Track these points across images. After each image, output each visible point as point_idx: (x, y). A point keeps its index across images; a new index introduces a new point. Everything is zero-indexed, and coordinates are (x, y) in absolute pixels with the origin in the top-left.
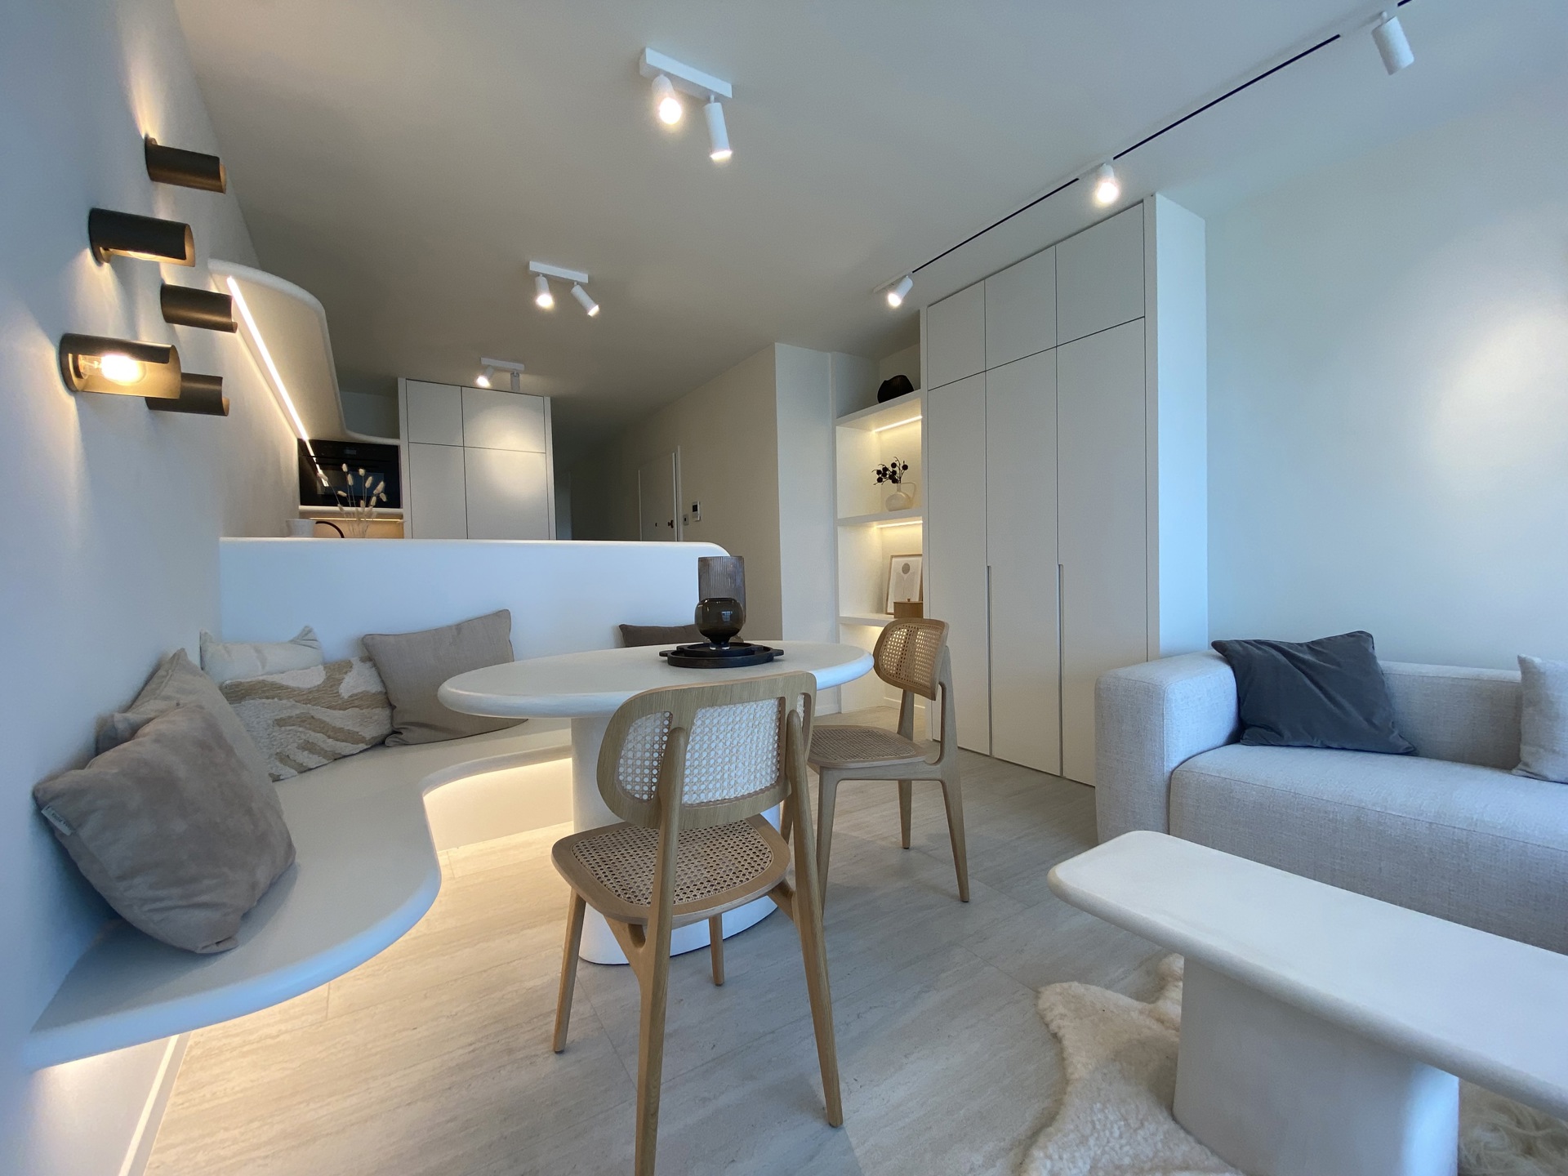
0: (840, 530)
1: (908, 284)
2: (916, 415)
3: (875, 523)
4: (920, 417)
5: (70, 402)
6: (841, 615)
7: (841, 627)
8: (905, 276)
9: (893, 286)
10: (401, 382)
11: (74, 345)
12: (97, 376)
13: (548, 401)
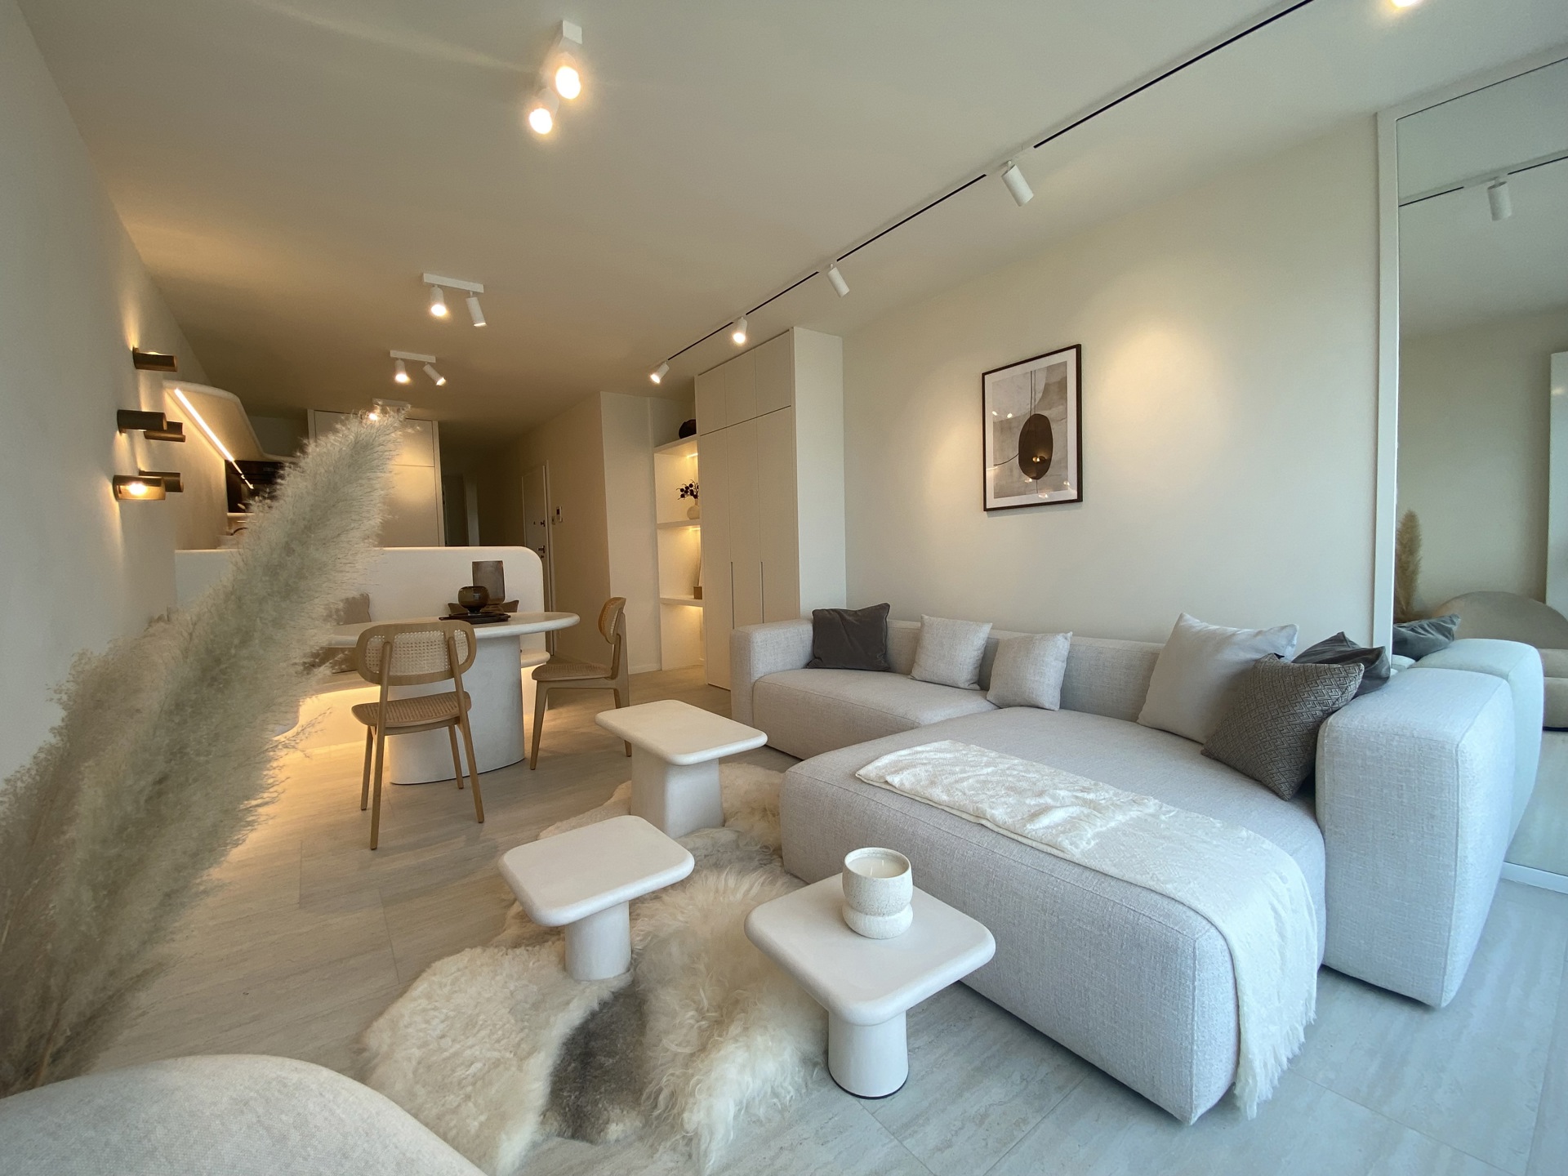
0: (658, 531)
1: (665, 368)
2: (694, 453)
3: (691, 527)
4: (697, 454)
5: (116, 505)
6: (661, 597)
7: (661, 606)
8: (663, 362)
9: (655, 369)
10: (310, 413)
11: (119, 481)
12: (127, 492)
13: (436, 424)
